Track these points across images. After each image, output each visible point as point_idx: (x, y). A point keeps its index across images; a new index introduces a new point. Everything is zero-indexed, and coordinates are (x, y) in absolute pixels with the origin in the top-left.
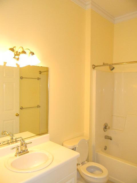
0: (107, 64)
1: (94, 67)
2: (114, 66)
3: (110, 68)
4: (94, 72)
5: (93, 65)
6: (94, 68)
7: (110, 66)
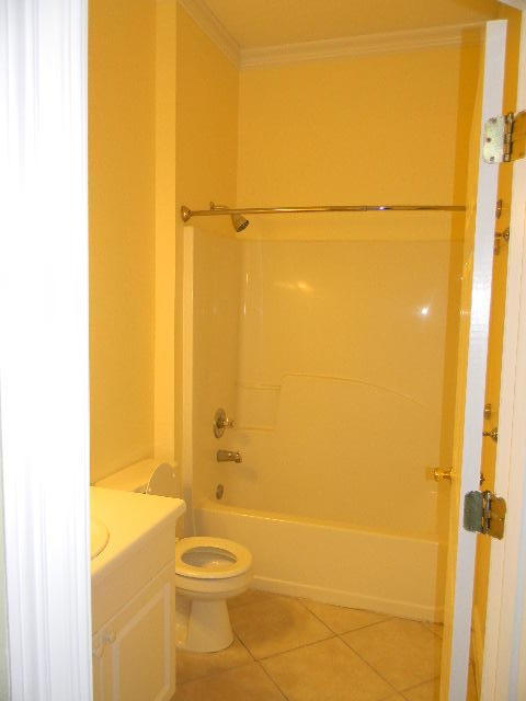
0: (225, 211)
1: (186, 215)
2: (247, 217)
3: (234, 223)
4: (189, 232)
5: (183, 209)
6: (185, 220)
7: (233, 215)
